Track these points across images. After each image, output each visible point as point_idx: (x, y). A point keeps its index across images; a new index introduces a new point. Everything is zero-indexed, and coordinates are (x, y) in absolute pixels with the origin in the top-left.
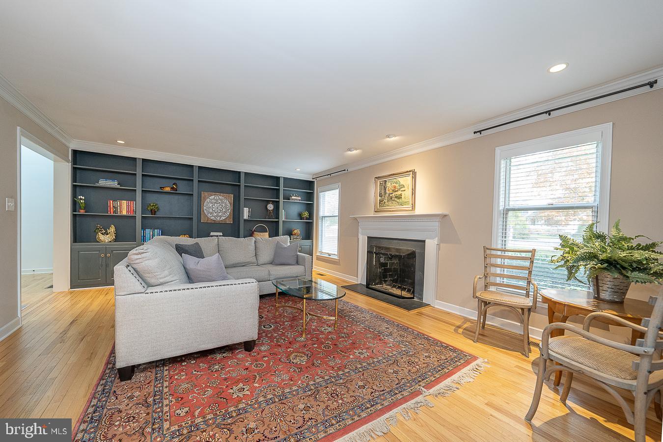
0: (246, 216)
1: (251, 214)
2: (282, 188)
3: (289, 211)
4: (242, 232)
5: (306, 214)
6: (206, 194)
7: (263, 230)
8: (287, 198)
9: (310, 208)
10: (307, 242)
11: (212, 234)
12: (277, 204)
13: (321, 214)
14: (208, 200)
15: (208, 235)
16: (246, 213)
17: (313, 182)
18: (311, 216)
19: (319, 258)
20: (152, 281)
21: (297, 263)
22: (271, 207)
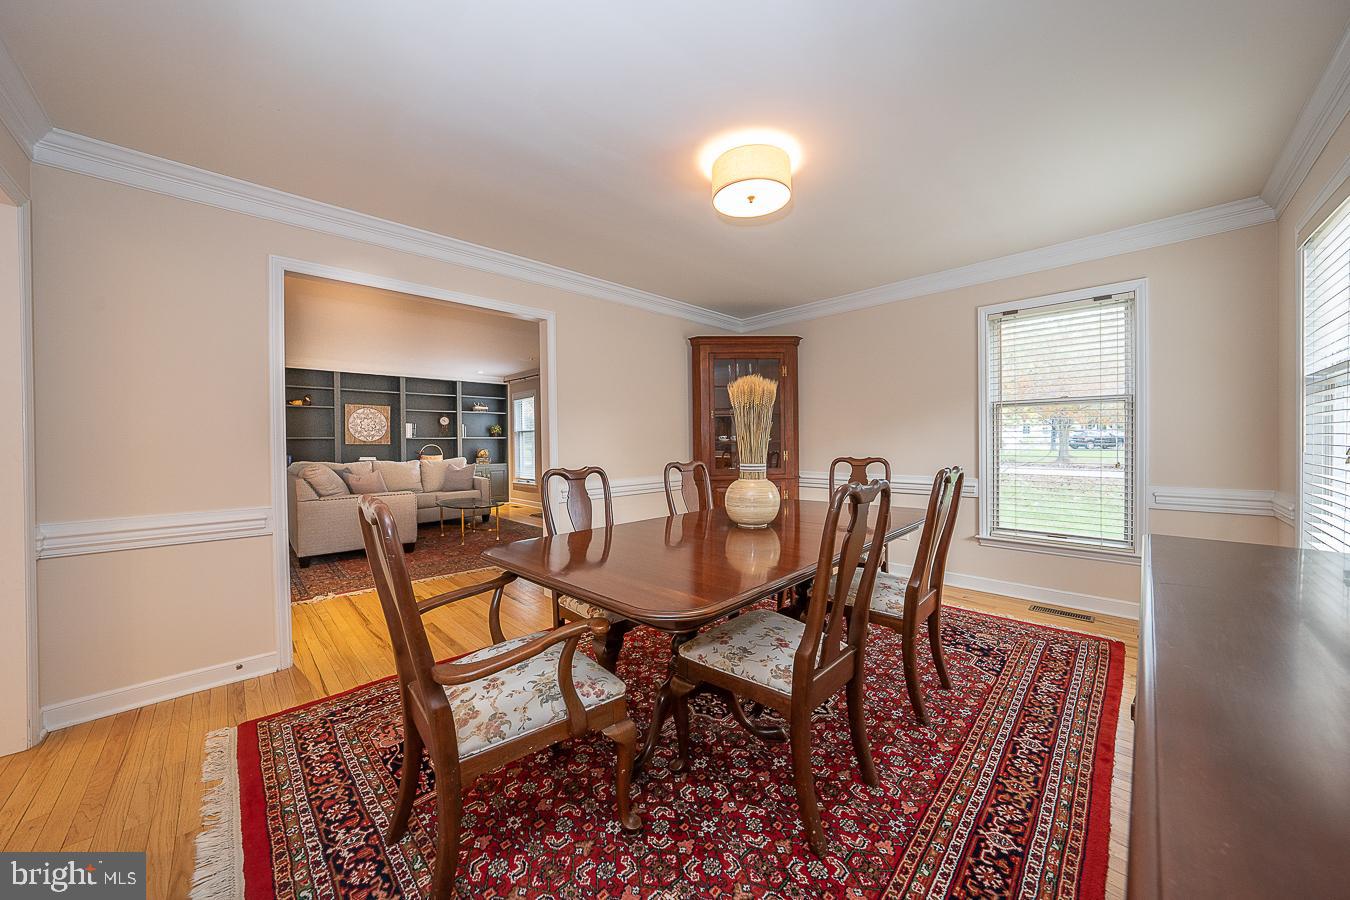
0: (409, 435)
1: (417, 431)
2: (459, 395)
3: (473, 425)
4: (404, 456)
5: (497, 429)
6: (352, 406)
7: (436, 453)
8: (469, 407)
9: (502, 421)
10: (502, 466)
11: (361, 459)
12: (453, 418)
13: (517, 428)
14: (355, 415)
15: (357, 460)
16: (409, 431)
17: (505, 386)
18: (504, 432)
19: (516, 487)
20: (322, 492)
21: (473, 488)
22: (445, 421)
